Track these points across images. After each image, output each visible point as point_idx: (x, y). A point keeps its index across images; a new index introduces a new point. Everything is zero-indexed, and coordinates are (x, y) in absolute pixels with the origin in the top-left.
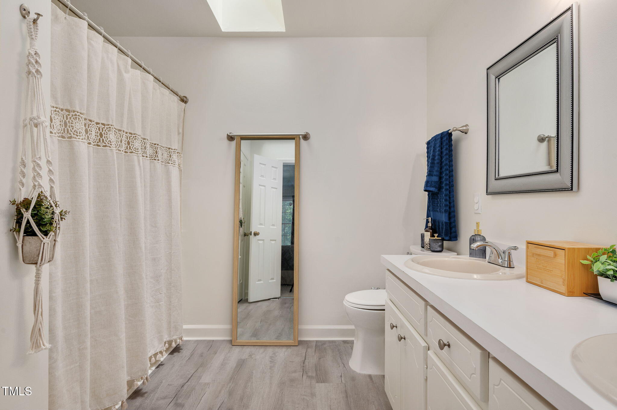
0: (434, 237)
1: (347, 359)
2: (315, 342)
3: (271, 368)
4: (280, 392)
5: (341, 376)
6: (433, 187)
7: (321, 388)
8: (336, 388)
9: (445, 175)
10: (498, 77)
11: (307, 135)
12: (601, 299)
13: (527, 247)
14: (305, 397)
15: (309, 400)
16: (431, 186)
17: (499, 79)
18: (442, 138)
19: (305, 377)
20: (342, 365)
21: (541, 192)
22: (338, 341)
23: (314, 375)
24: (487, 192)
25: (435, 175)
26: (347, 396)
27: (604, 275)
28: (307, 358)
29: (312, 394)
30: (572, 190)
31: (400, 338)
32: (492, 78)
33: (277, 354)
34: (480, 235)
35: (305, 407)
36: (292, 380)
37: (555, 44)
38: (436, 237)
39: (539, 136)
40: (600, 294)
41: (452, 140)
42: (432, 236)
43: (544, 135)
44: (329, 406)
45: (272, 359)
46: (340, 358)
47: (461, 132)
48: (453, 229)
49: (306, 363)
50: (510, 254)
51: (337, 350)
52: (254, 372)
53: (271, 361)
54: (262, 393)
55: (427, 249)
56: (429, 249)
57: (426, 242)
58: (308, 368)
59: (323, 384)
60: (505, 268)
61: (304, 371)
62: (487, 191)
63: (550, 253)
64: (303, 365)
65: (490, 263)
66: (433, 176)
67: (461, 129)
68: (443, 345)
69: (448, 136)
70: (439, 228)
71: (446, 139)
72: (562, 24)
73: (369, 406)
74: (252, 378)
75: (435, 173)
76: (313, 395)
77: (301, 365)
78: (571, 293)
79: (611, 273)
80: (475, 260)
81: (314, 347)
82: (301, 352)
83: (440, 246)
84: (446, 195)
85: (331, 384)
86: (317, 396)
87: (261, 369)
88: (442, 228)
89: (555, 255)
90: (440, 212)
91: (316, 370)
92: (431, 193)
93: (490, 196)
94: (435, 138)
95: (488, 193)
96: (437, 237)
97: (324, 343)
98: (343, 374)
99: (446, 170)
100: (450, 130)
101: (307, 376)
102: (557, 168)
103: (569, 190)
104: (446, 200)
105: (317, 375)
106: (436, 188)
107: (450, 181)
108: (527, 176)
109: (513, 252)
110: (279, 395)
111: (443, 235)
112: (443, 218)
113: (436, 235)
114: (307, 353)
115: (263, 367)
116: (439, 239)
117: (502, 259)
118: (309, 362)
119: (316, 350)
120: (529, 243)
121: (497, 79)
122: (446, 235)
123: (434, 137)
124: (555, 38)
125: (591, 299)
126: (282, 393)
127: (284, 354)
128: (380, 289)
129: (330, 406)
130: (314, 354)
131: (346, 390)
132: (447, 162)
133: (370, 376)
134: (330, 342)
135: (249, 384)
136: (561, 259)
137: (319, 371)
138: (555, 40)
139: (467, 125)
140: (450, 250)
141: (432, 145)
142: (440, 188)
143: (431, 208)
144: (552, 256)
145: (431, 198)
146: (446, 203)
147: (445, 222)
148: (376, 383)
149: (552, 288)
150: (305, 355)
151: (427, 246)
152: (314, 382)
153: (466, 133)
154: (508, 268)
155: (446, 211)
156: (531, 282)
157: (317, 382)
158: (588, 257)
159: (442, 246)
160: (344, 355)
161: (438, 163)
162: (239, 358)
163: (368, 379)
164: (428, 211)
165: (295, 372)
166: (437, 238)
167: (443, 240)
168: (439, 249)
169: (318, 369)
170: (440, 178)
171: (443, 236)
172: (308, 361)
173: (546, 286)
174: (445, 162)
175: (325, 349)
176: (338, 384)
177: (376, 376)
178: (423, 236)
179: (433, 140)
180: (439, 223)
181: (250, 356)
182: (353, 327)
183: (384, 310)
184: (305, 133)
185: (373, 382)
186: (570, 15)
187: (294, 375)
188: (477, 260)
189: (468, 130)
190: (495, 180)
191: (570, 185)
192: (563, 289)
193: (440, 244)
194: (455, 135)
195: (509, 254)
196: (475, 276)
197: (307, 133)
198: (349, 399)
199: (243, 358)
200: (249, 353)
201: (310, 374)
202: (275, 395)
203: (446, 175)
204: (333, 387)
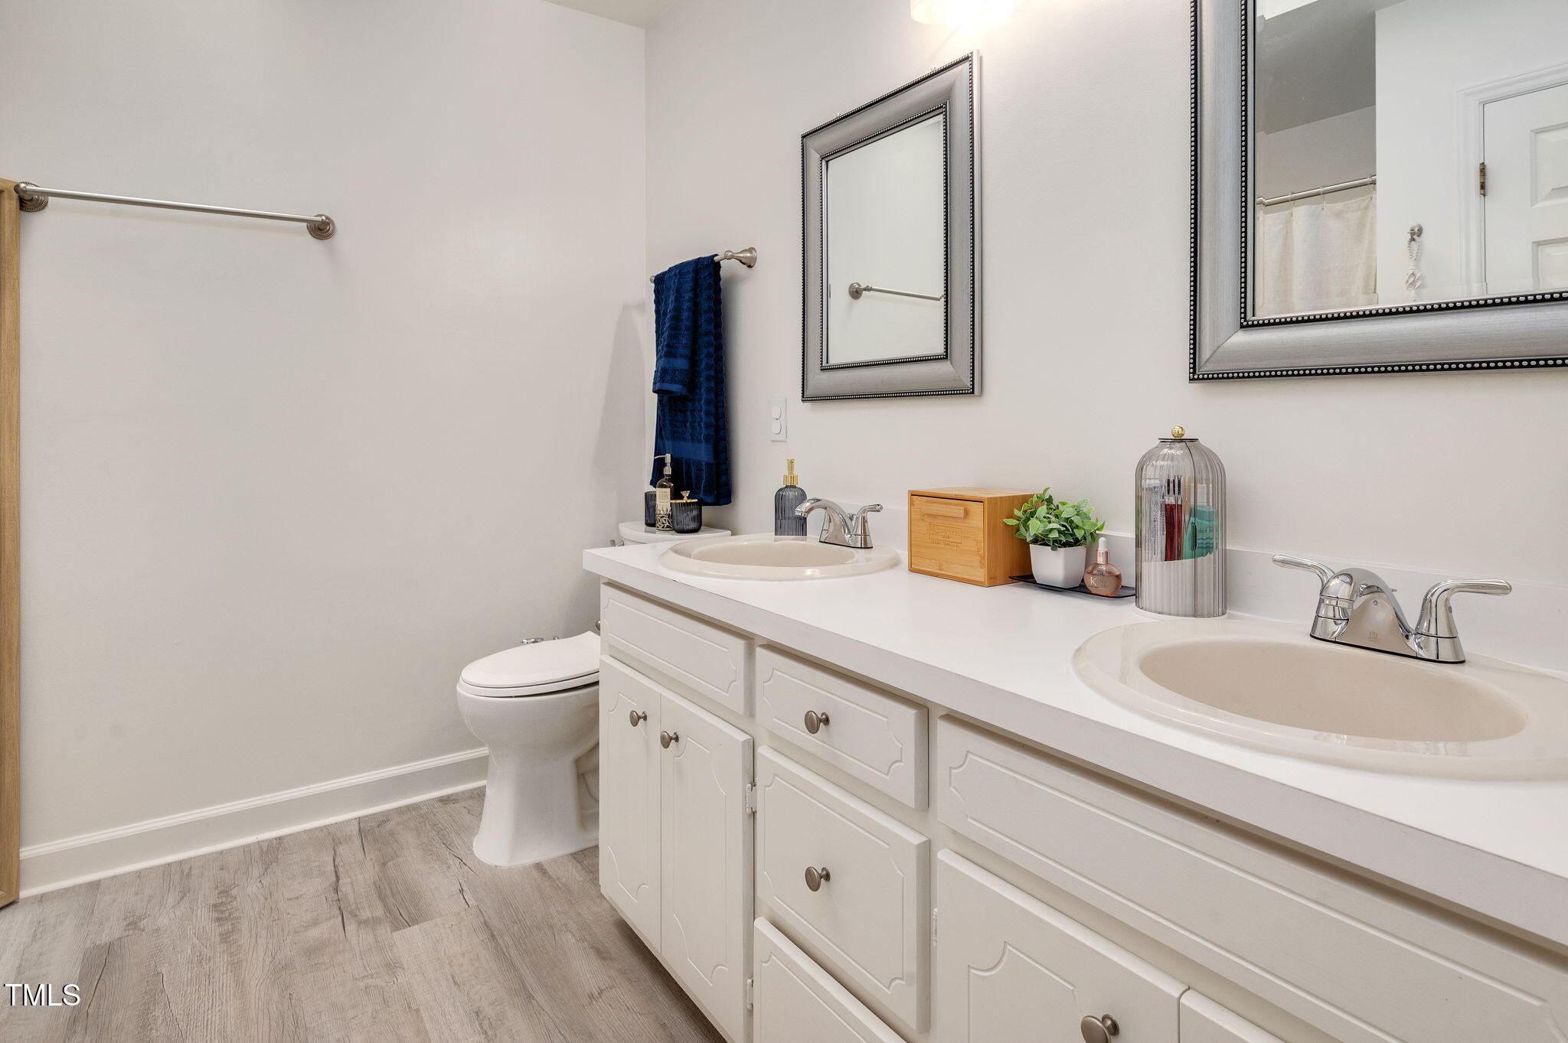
0: (682, 498)
1: (464, 842)
2: (356, 823)
3: (225, 938)
4: (284, 997)
5: (462, 891)
6: (676, 382)
7: (410, 942)
8: (456, 925)
9: (706, 356)
10: (827, 157)
11: (328, 224)
12: (1035, 582)
13: (911, 503)
14: (370, 981)
15: (384, 984)
16: (673, 381)
17: (827, 162)
18: (696, 272)
19: (351, 927)
20: (454, 863)
21: (938, 395)
22: (424, 802)
23: (380, 912)
24: (803, 396)
25: (682, 356)
26: (493, 935)
27: (1041, 540)
28: (341, 875)
29: (388, 965)
30: (973, 392)
31: (666, 741)
32: (814, 158)
33: (234, 892)
34: (795, 487)
35: (378, 1007)
36: (313, 951)
37: (941, 118)
38: (685, 498)
39: (852, 286)
40: (1032, 575)
41: (720, 279)
42: (676, 495)
43: (859, 285)
44: (450, 977)
45: (222, 912)
46: (444, 846)
47: (741, 262)
48: (724, 478)
49: (345, 886)
50: (866, 522)
51: (428, 827)
52: (164, 969)
53: (218, 919)
54: (217, 1022)
55: (663, 527)
56: (668, 527)
57: (662, 512)
58: (355, 899)
59: (415, 928)
60: (858, 550)
61: (344, 911)
62: (803, 393)
63: (957, 510)
64: (336, 897)
65: (825, 542)
66: (675, 357)
67: (742, 255)
68: (816, 723)
69: (711, 270)
70: (689, 477)
71: (709, 275)
72: (954, 82)
73: (557, 938)
74: (163, 991)
75: (681, 351)
76: (392, 967)
77: (330, 900)
78: (993, 582)
79: (1055, 535)
80: (792, 540)
81: (355, 838)
82: (316, 864)
83: (693, 519)
84: (708, 402)
85: (439, 920)
86: (405, 966)
87: (189, 951)
88: (699, 477)
89: (967, 513)
90: (693, 439)
91: (382, 898)
92: (666, 398)
93: (808, 404)
94: (680, 270)
95: (805, 398)
96: (688, 498)
97: (383, 819)
98: (463, 884)
99: (709, 345)
100: (716, 255)
101: (359, 923)
102: (946, 352)
103: (968, 393)
104: (708, 413)
105: (388, 910)
106: (684, 385)
107: (716, 369)
108: (886, 364)
109: (870, 516)
110: (280, 1006)
111: (702, 493)
112: (702, 453)
113: (686, 494)
114: (338, 860)
115: (194, 947)
116: (694, 502)
117: (849, 532)
118: (352, 883)
119: (365, 844)
120: (913, 494)
121: (824, 162)
122: (708, 492)
123: (676, 267)
124: (941, 107)
125: (1020, 586)
126: (288, 996)
127: (260, 885)
128: (543, 639)
129: (453, 977)
130: (360, 856)
131: (485, 921)
132: (711, 327)
133: (539, 867)
134: (400, 811)
135: (157, 1013)
136: (978, 518)
137: (391, 899)
138: (940, 107)
139: (751, 250)
140: (715, 526)
141: (671, 287)
142: (692, 385)
143: (667, 432)
144: (962, 516)
145: (667, 408)
146: (708, 420)
147: (707, 463)
148: (558, 878)
149: (960, 576)
150: (332, 867)
151: (664, 522)
152: (384, 931)
153: (750, 266)
154: (863, 550)
155: (707, 438)
156: (920, 570)
157: (396, 928)
158: (1017, 512)
159: (699, 519)
160: (453, 835)
161: (688, 329)
162: (87, 946)
163: (537, 875)
164: (659, 440)
165: (315, 923)
166: (689, 501)
167: (701, 504)
168: (693, 525)
169: (389, 893)
170: (694, 361)
171: (701, 496)
172: (349, 880)
173: (950, 574)
174: (705, 326)
175: (392, 834)
176: (459, 914)
177: (554, 861)
178: (650, 499)
179: (675, 275)
180: (689, 466)
181: (133, 925)
182: (484, 752)
183: (597, 683)
184: (323, 218)
185: (550, 877)
186: (968, 71)
187: (313, 933)
188: (796, 540)
189: (755, 259)
190: (821, 370)
191: (969, 384)
192: (981, 574)
193: (695, 513)
194: (727, 268)
195: (864, 521)
196: (809, 572)
197: (327, 218)
198: (500, 942)
199: (104, 939)
200: (125, 919)
201: (366, 914)
202: (266, 1010)
203: (708, 355)
204: (447, 926)
